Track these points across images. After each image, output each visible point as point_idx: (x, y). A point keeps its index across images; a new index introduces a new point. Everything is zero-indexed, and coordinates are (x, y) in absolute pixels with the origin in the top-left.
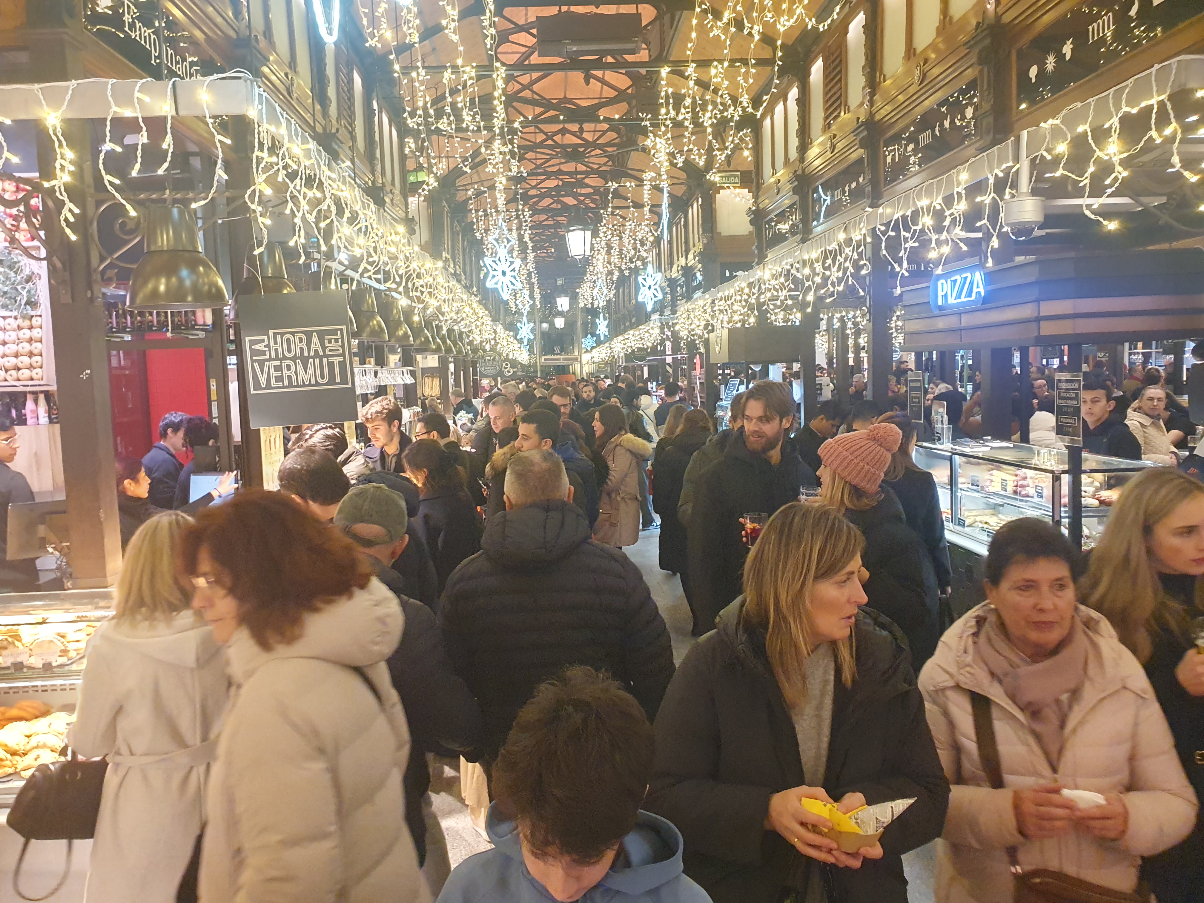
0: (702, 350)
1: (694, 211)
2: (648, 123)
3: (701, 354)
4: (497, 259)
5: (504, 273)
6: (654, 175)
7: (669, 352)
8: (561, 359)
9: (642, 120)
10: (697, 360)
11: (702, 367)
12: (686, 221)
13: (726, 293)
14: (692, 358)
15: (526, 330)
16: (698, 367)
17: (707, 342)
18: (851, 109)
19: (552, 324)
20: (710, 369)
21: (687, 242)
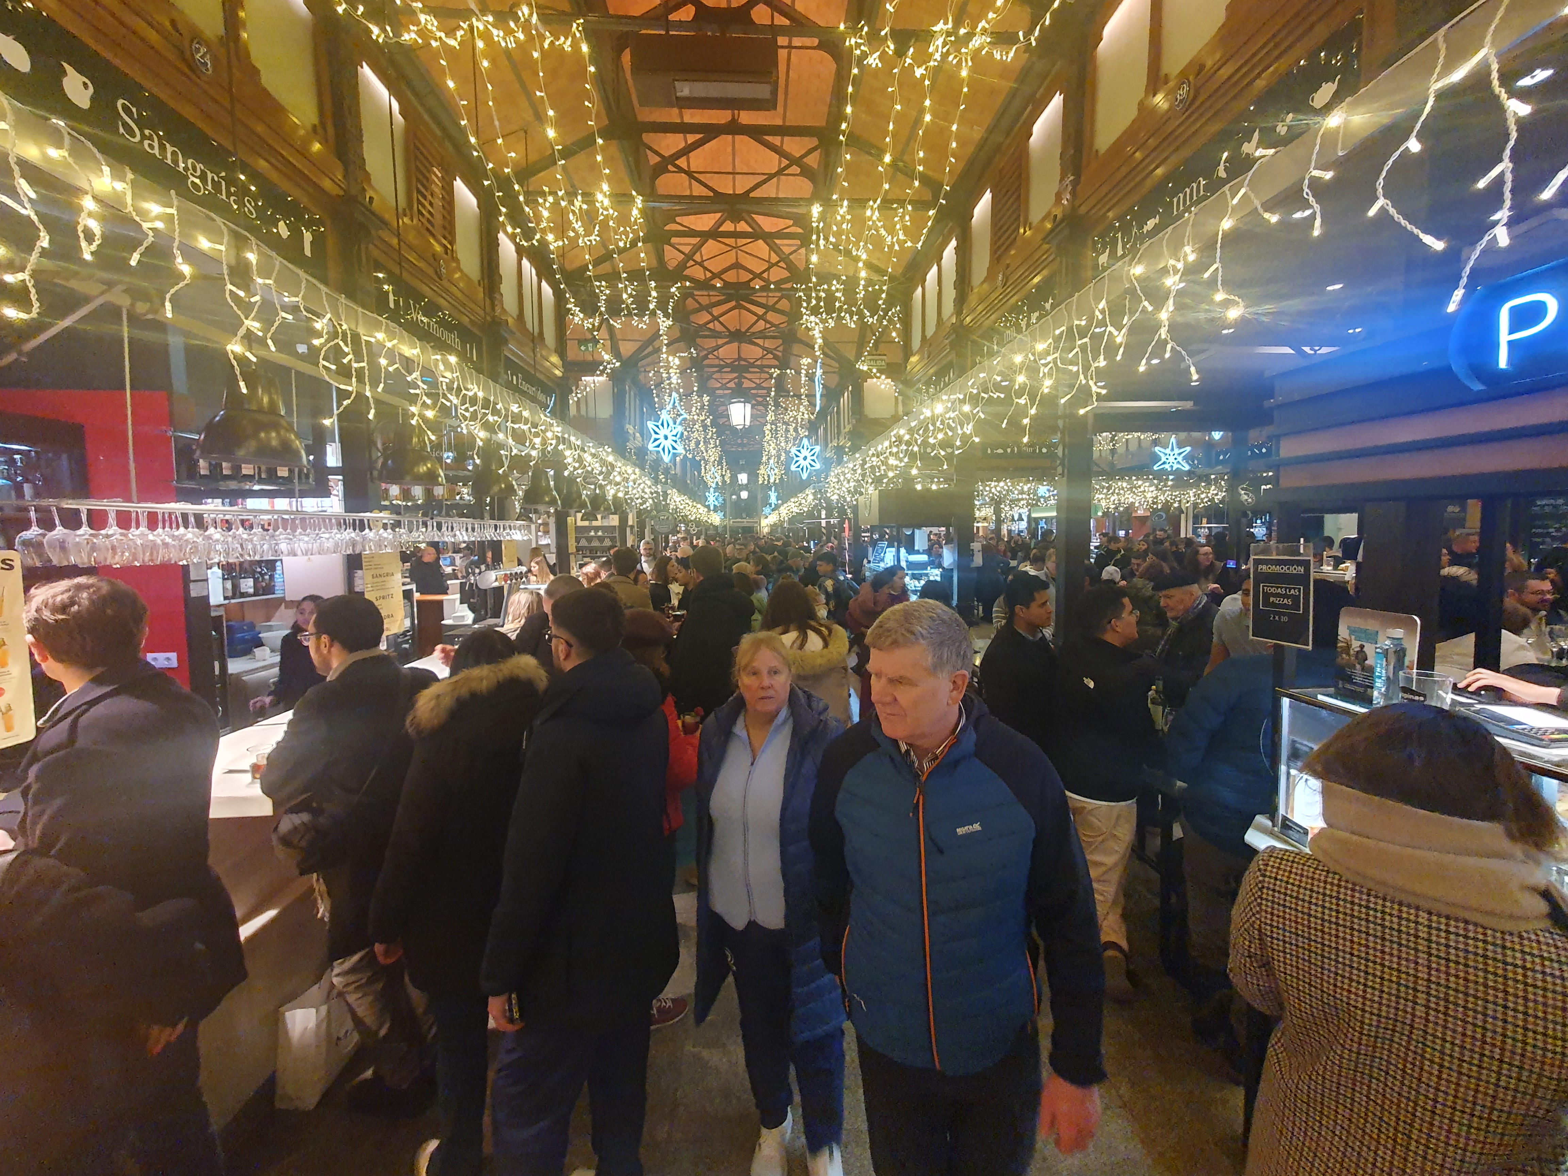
0: (851, 516)
1: (845, 399)
2: (801, 294)
3: (849, 519)
4: (659, 424)
5: (666, 438)
6: (809, 360)
7: (823, 516)
8: (746, 522)
9: (797, 290)
10: (846, 525)
11: (850, 530)
12: (838, 409)
13: (879, 448)
14: (841, 523)
15: (712, 498)
16: (847, 530)
17: (855, 509)
18: (1034, 225)
19: (739, 497)
20: (857, 531)
21: (839, 427)
